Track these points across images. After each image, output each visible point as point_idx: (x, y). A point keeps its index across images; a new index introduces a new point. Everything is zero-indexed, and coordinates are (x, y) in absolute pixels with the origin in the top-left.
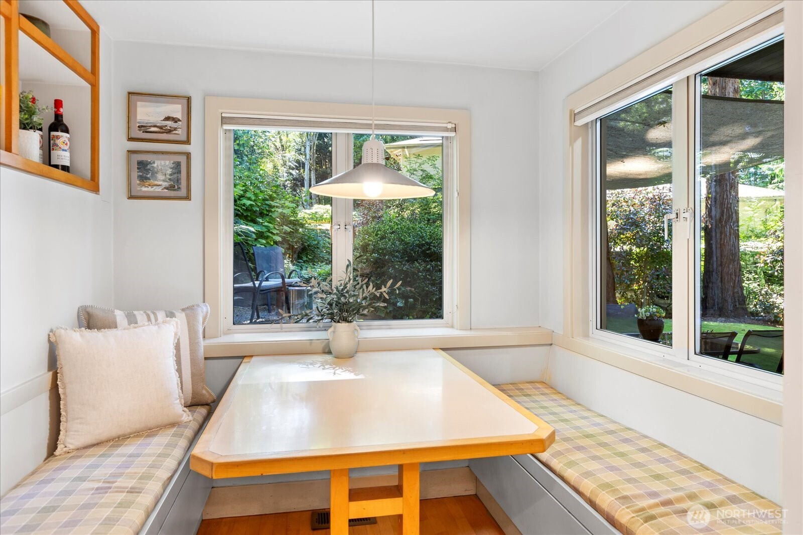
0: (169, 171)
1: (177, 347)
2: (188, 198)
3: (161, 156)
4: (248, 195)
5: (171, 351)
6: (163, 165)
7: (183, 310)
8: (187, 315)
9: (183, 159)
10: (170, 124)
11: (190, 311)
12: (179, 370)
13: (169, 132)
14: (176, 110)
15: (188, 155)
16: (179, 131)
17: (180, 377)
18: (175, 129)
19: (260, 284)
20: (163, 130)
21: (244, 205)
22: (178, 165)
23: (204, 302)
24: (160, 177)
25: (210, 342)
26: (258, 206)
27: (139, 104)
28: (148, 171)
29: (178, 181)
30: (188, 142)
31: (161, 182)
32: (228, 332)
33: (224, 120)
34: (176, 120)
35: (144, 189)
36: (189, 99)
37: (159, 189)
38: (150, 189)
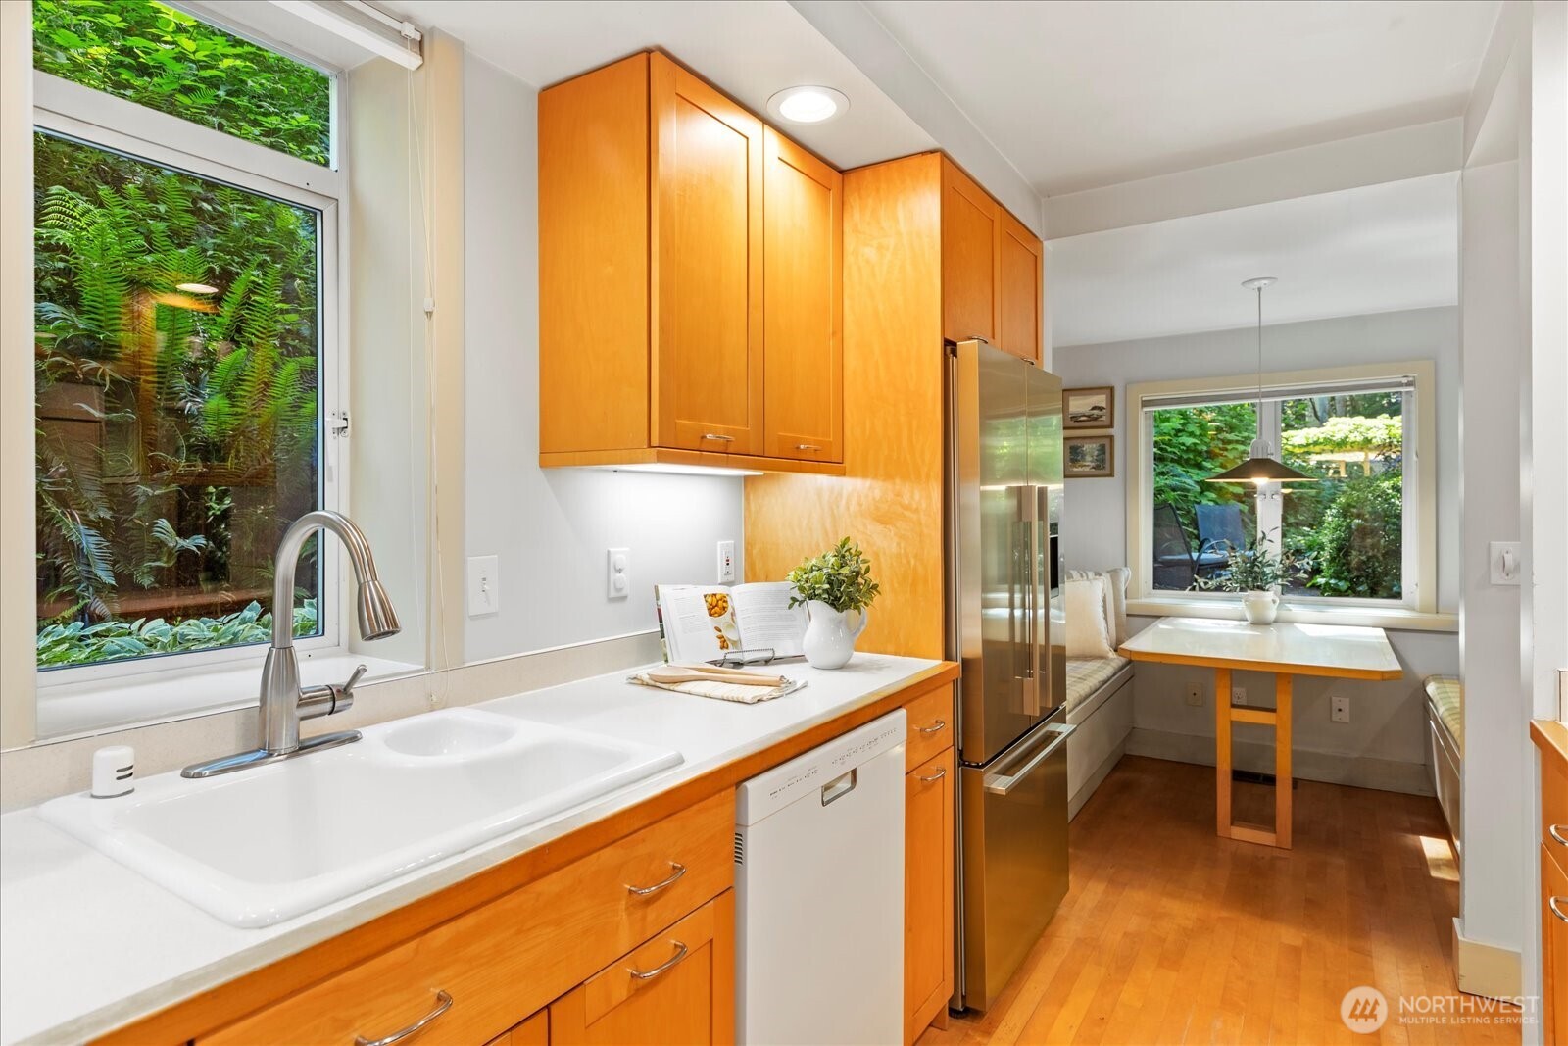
0: (1096, 453)
1: (1104, 601)
2: (1111, 475)
3: (1088, 441)
4: (1191, 428)
5: (1101, 603)
6: (1090, 448)
7: (1108, 572)
8: (1111, 577)
9: (1107, 442)
10: (1095, 412)
11: (1114, 573)
12: (1106, 618)
13: (1096, 419)
14: (1101, 400)
15: (1111, 438)
16: (1104, 418)
17: (1107, 623)
18: (1101, 416)
19: (1199, 556)
20: (1091, 418)
21: (1183, 444)
22: (1102, 449)
23: (1126, 565)
24: (1088, 458)
25: (1130, 601)
26: (1206, 444)
27: (1071, 398)
28: (1078, 454)
29: (1103, 461)
30: (1111, 426)
31: (1089, 461)
32: (1148, 595)
33: (1145, 404)
34: (1101, 408)
35: (1075, 469)
36: (1112, 390)
37: (1087, 469)
38: (1080, 469)
